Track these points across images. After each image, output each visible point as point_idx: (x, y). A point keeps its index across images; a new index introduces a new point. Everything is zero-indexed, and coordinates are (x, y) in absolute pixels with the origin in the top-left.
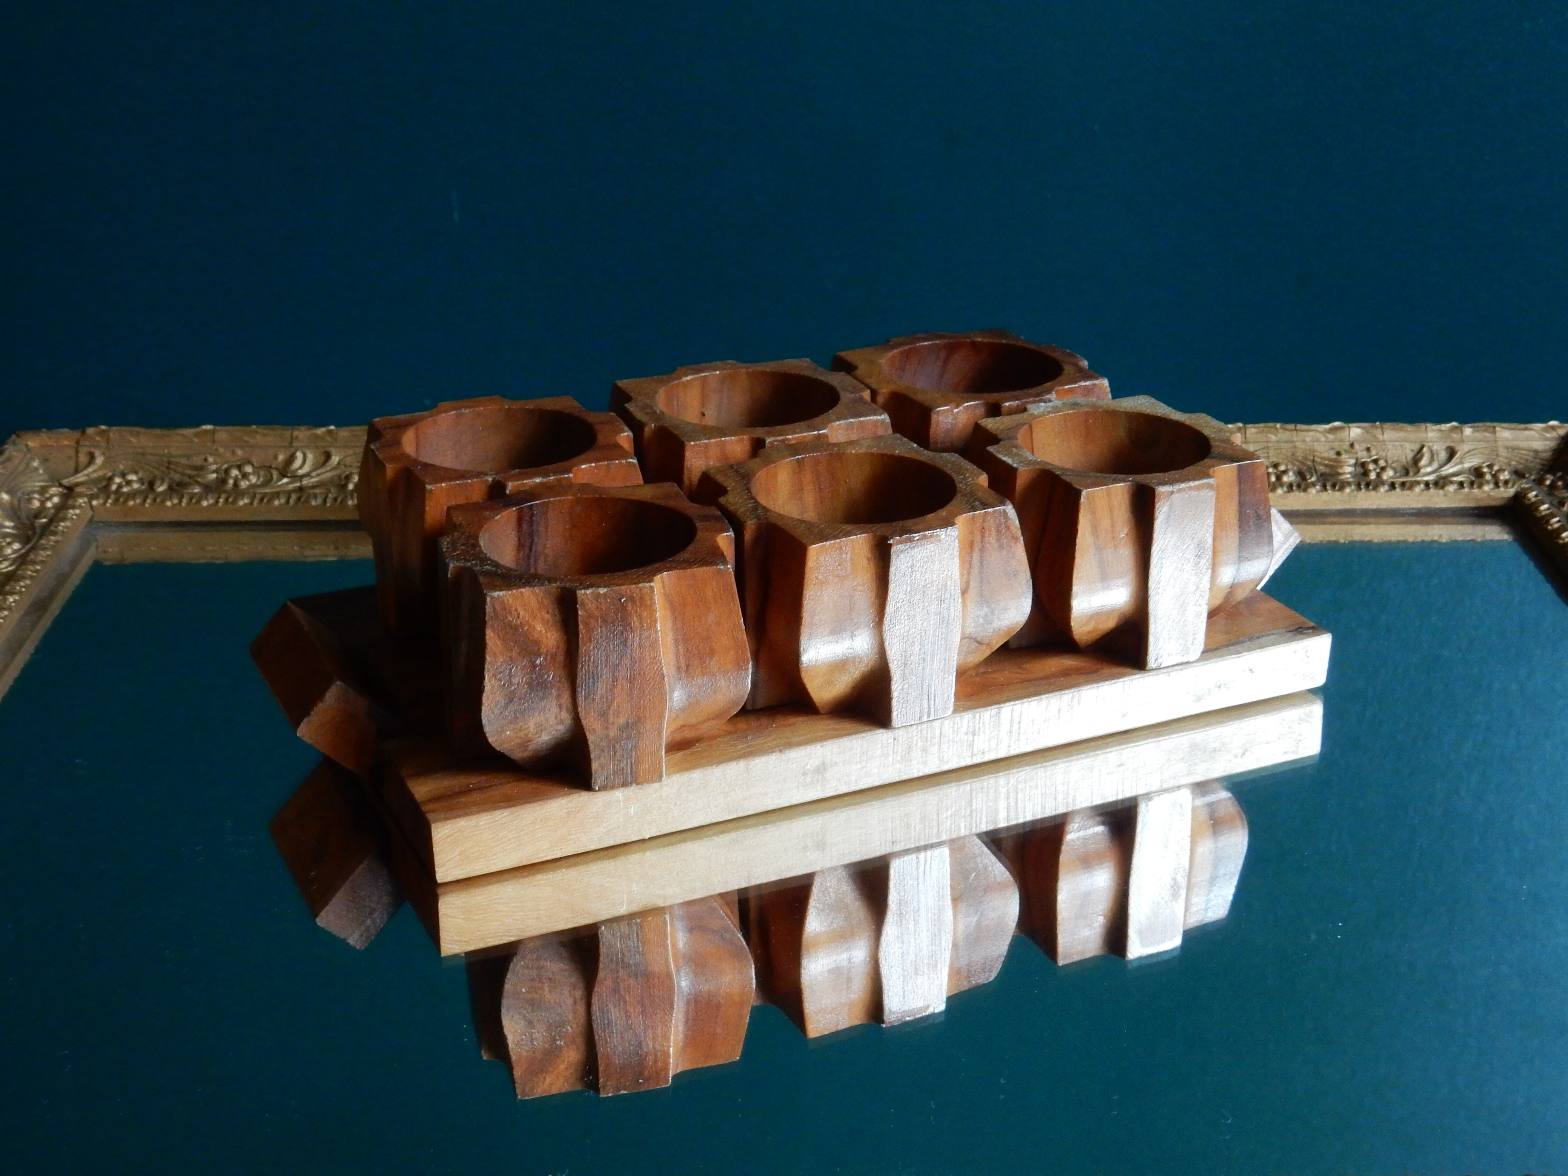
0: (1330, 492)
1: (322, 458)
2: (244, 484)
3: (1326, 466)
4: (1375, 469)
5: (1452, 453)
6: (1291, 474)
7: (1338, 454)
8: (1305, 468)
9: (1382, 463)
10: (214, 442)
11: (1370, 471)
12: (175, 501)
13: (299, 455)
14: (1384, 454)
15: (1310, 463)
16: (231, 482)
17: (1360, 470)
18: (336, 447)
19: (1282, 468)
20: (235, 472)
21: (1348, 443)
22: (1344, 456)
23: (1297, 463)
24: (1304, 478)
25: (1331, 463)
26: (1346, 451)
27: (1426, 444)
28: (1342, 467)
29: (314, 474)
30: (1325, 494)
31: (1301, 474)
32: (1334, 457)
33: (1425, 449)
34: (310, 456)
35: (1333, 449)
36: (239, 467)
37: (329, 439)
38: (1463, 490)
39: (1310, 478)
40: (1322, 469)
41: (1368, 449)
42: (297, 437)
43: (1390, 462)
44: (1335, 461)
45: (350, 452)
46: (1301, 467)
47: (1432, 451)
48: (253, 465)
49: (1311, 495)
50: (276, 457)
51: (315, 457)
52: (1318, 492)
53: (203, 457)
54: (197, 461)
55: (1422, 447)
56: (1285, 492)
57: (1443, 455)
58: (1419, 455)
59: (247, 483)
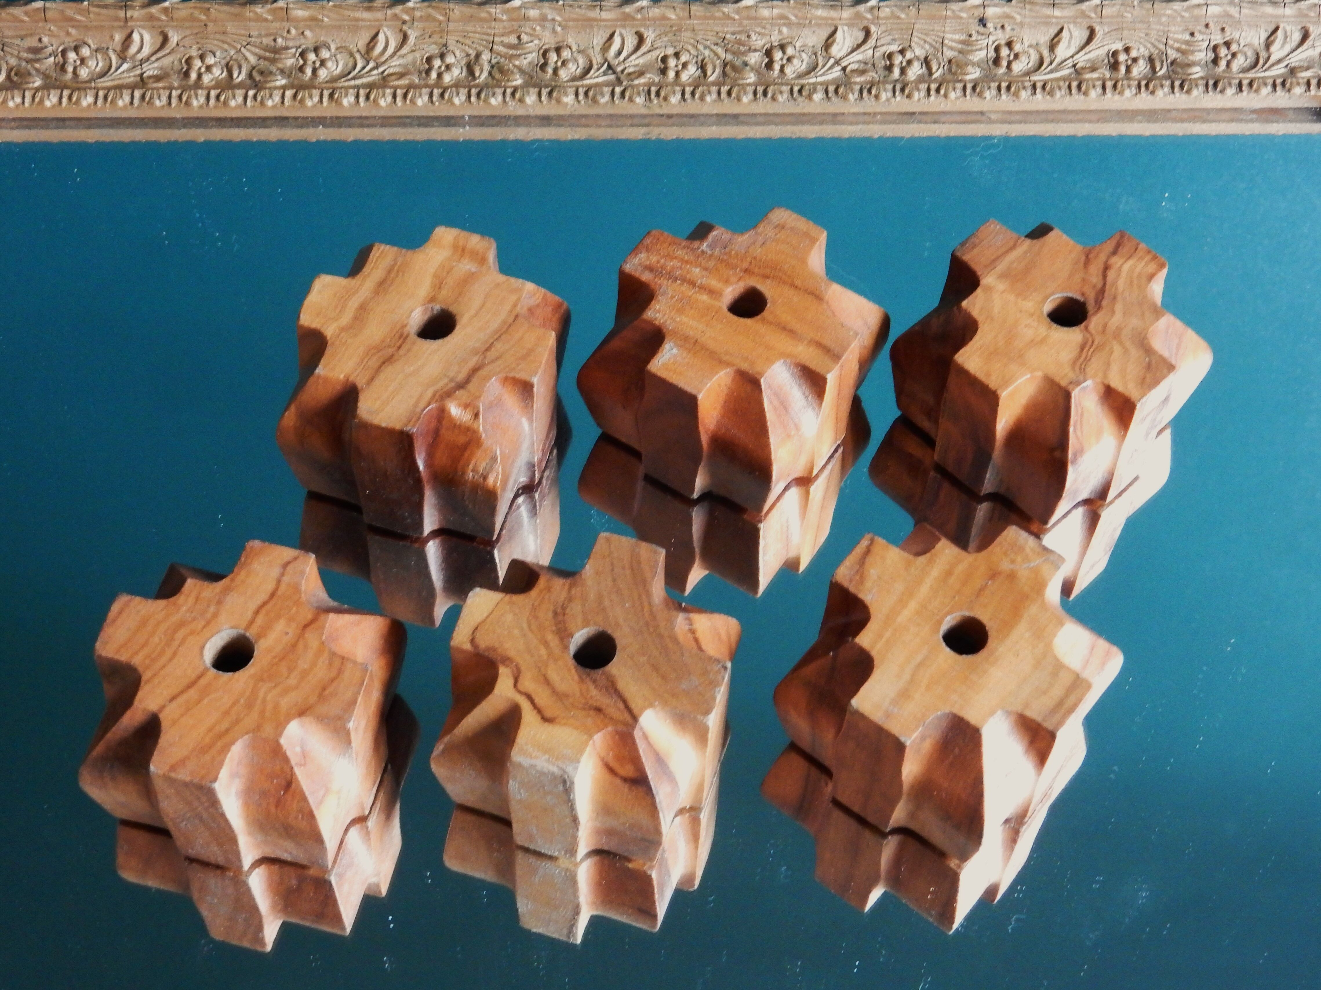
0: (1177, 95)
1: (160, 39)
2: (84, 73)
3: (1178, 50)
4: (1226, 55)
5: (1305, 36)
6: (1141, 62)
7: (1192, 34)
8: (1157, 52)
9: (1234, 47)
10: (46, 20)
11: (1221, 58)
12: (18, 100)
13: (136, 36)
14: (1237, 36)
15: (1162, 47)
16: (70, 69)
17: (1211, 55)
18: (173, 27)
19: (1134, 54)
20: (72, 56)
21: (1204, 24)
22: (1198, 37)
23: (1149, 46)
24: (1153, 68)
25: (1183, 47)
26: (1200, 32)
27: (1281, 26)
28: (1193, 52)
29: (153, 58)
30: (1172, 96)
31: (1151, 60)
32: (1187, 37)
33: (1280, 33)
34: (147, 37)
35: (1187, 30)
36: (76, 49)
37: (164, 18)
38: (1308, 93)
39: (1161, 69)
40: (1172, 54)
41: (1223, 29)
42: (132, 17)
43: (1242, 45)
44: (1187, 43)
45: (188, 32)
46: (1153, 50)
47: (1286, 33)
48: (89, 46)
49: (1158, 98)
50: (112, 38)
51: (152, 37)
52: (1165, 95)
53: (37, 38)
54: (32, 42)
55: (1277, 29)
56: (1133, 96)
57: (1297, 37)
58: (1272, 38)
59: (87, 70)
